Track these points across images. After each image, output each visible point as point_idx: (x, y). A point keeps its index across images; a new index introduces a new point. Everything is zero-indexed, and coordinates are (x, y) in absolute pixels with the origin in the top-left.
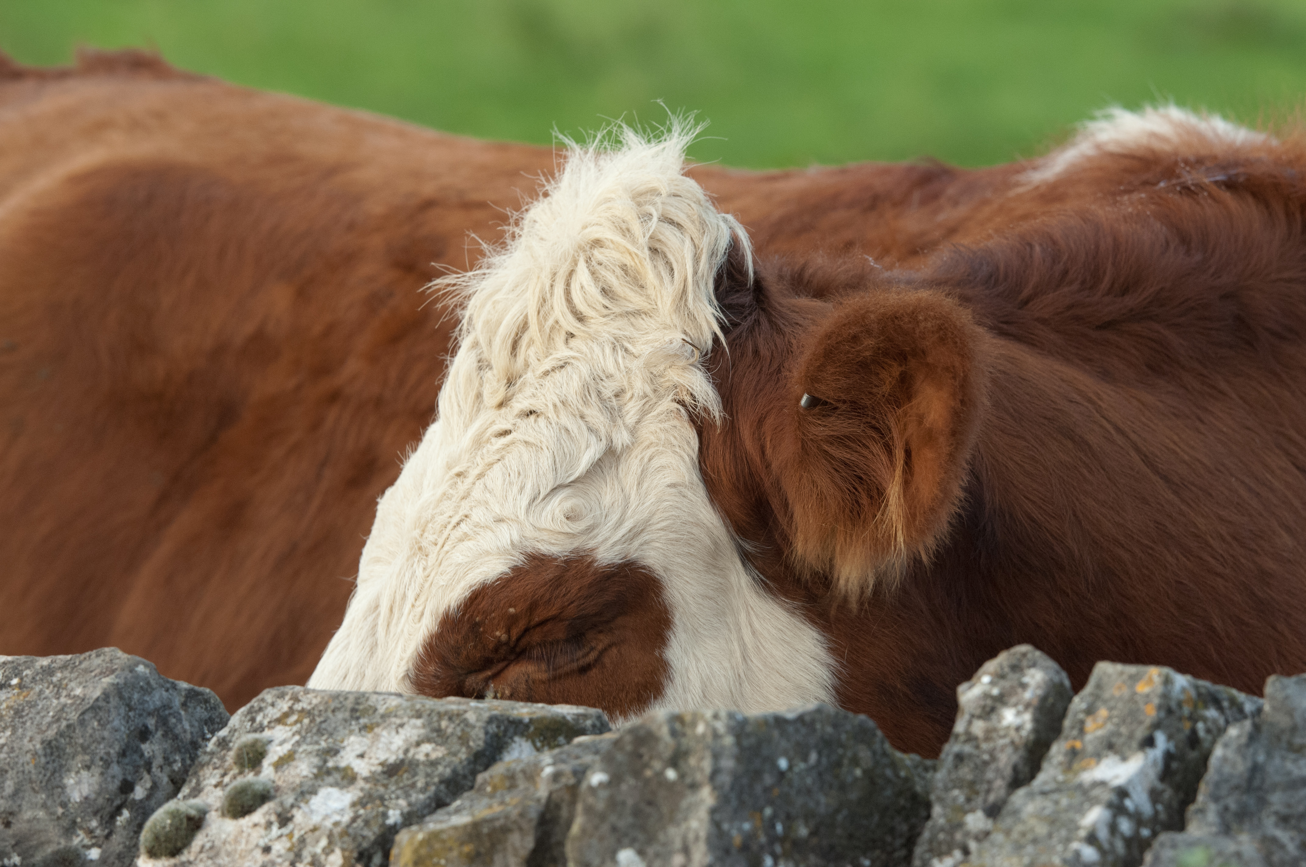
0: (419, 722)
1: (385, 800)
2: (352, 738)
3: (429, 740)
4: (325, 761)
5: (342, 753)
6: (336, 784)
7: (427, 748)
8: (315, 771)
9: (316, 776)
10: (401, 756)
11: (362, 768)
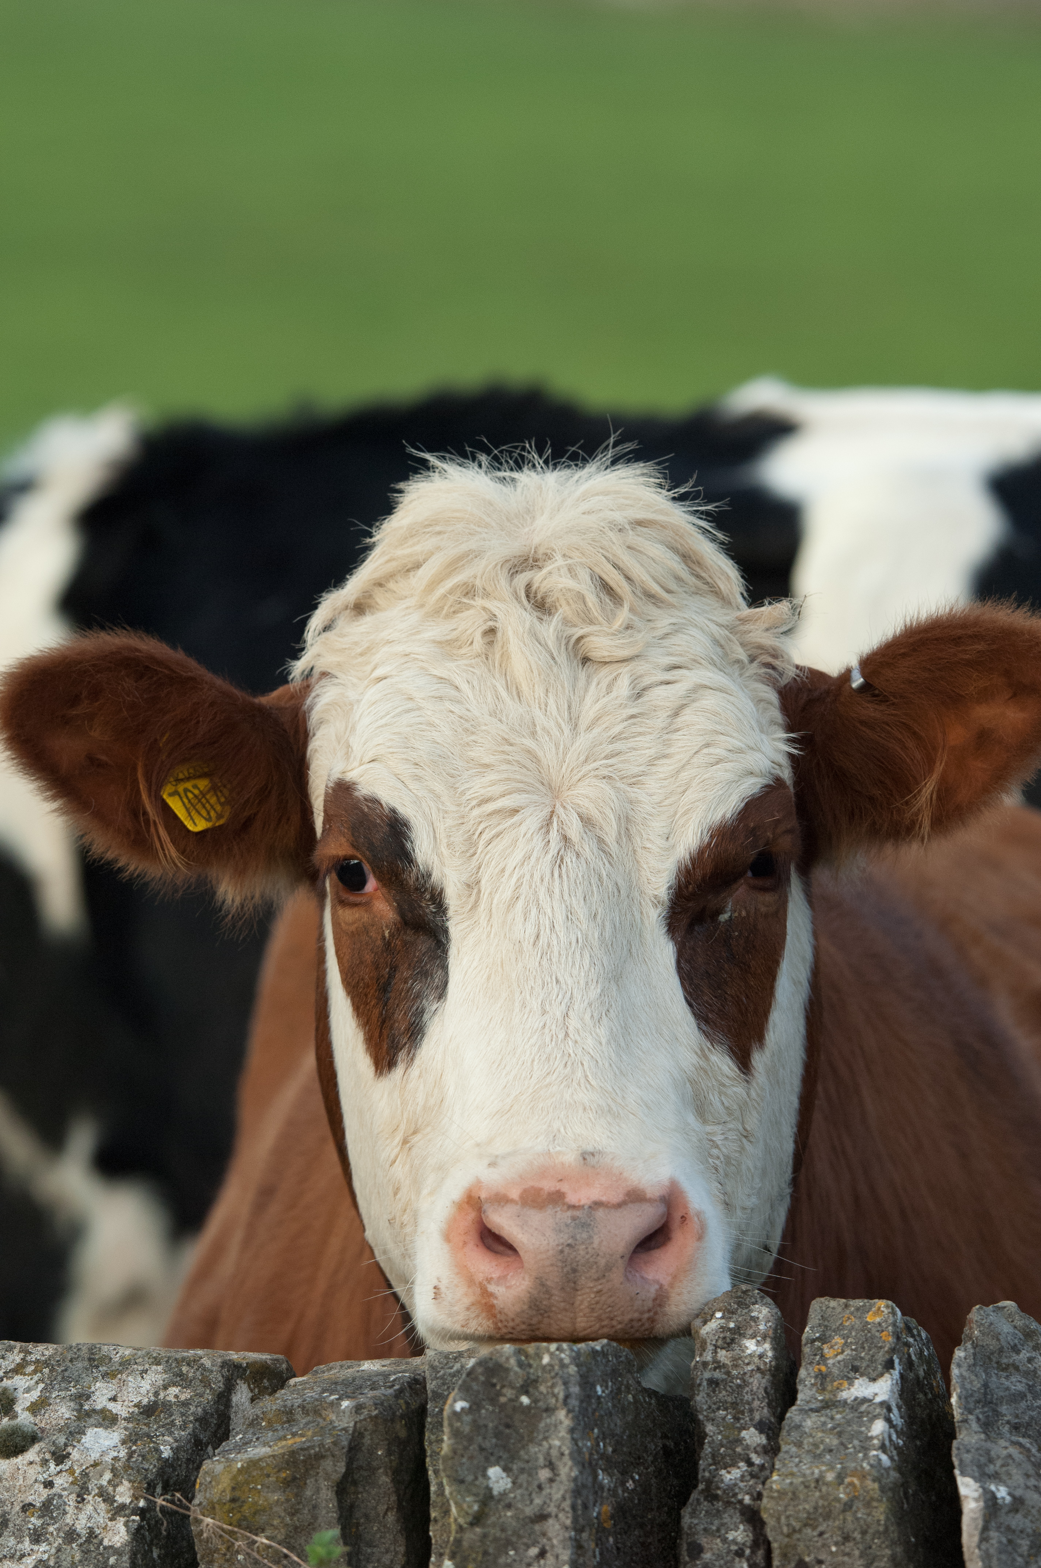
0: (160, 1368)
1: (153, 1437)
2: (98, 1384)
3: (174, 1384)
4: (81, 1405)
5: (94, 1398)
6: (98, 1425)
7: (174, 1390)
8: (75, 1413)
9: (79, 1418)
10: (153, 1398)
11: (119, 1409)
